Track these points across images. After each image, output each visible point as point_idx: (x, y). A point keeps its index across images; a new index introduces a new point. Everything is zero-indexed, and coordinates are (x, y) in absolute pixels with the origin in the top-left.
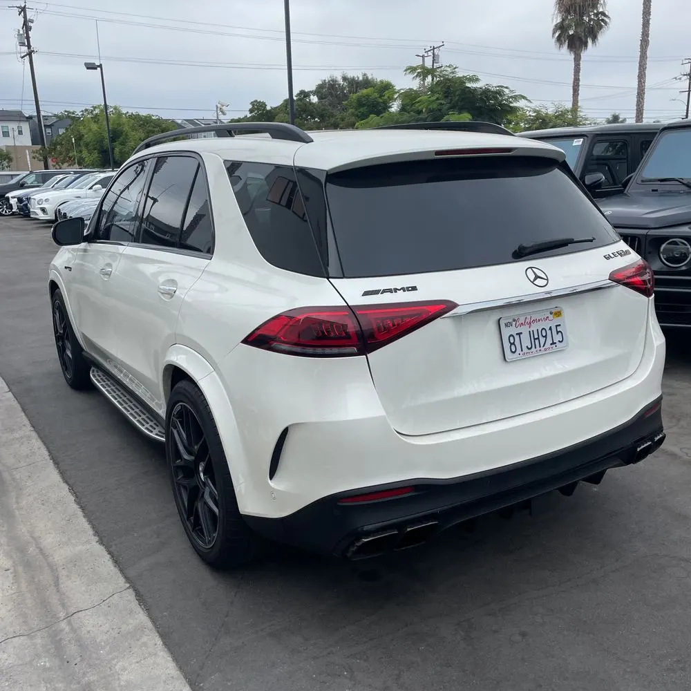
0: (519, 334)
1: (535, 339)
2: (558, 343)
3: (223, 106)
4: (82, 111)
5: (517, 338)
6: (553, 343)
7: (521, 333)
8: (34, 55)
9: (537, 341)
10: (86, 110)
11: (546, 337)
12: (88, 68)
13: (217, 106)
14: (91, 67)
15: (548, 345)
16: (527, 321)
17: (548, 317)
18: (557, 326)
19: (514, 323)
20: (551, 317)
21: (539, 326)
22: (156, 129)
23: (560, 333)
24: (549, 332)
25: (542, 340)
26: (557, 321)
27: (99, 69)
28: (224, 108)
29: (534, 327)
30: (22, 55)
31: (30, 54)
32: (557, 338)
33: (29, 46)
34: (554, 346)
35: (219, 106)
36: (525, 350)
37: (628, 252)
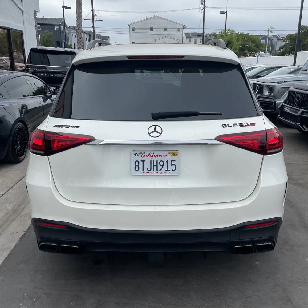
0: (143, 161)
1: (154, 166)
2: (171, 171)
3: (272, 29)
4: (220, 33)
5: (141, 163)
6: (167, 170)
7: (145, 161)
8: (205, 9)
9: (155, 168)
10: (221, 32)
11: (163, 166)
12: (221, 14)
13: (269, 29)
14: (222, 13)
15: (163, 171)
16: (150, 154)
17: (167, 155)
18: (172, 161)
19: (140, 155)
20: (169, 155)
21: (159, 159)
22: (249, 40)
23: (174, 166)
24: (165, 164)
25: (159, 167)
26: (173, 158)
27: (225, 13)
28: (272, 30)
29: (155, 159)
30: (201, 9)
31: (204, 8)
32: (171, 168)
33: (204, 5)
34: (168, 172)
35: (270, 29)
36: (145, 170)
37: (253, 124)
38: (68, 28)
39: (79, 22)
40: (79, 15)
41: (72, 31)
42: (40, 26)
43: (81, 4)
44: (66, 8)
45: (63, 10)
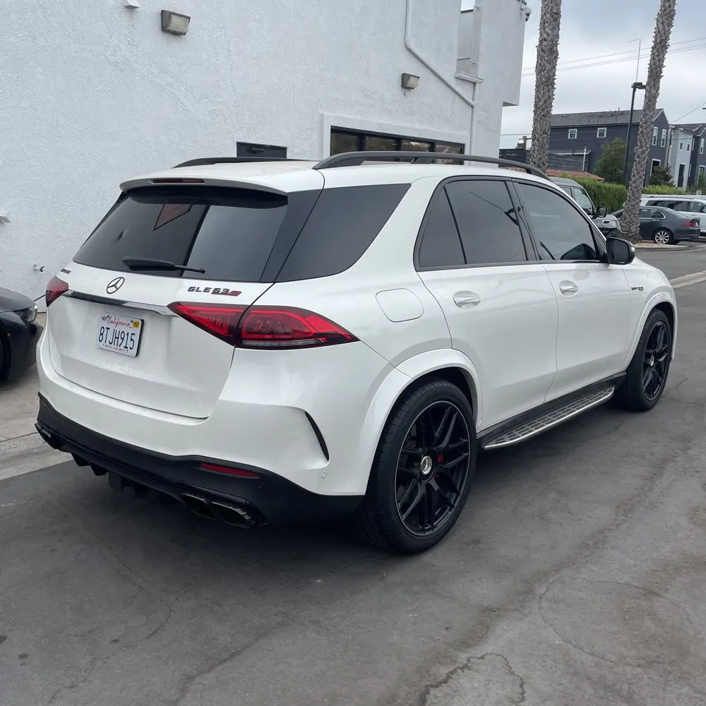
0: (108, 329)
1: (116, 338)
2: (129, 349)
6: (126, 347)
9: (116, 340)
11: (123, 339)
15: (122, 347)
16: (116, 321)
17: (129, 324)
18: (133, 334)
19: (107, 319)
20: (131, 325)
21: (121, 329)
23: (132, 341)
24: (126, 337)
29: (118, 328)
32: (130, 344)
34: (126, 350)
36: (107, 342)
37: (236, 293)
38: (673, 129)
39: (647, 117)
40: (649, 100)
41: (682, 136)
42: (606, 129)
43: (659, 77)
44: (640, 88)
45: (634, 91)
